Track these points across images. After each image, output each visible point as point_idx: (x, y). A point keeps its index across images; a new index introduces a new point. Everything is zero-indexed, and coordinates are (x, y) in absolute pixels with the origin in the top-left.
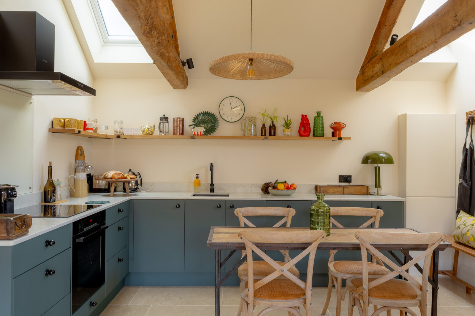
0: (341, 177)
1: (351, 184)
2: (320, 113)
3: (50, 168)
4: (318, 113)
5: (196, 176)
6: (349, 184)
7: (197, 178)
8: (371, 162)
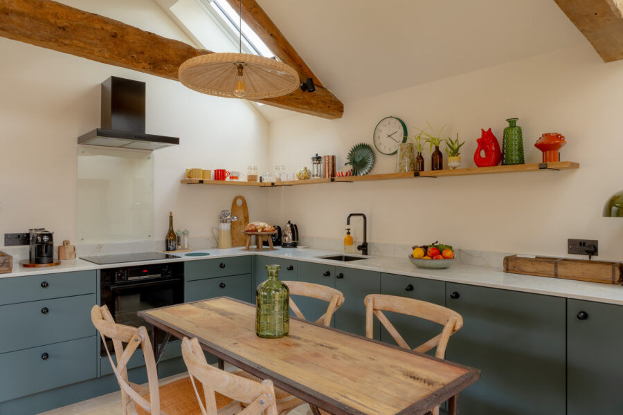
0: (571, 242)
1: (594, 258)
2: (515, 122)
3: (171, 217)
4: (512, 122)
5: (347, 231)
6: (590, 258)
7: (349, 233)
8: (618, 211)
